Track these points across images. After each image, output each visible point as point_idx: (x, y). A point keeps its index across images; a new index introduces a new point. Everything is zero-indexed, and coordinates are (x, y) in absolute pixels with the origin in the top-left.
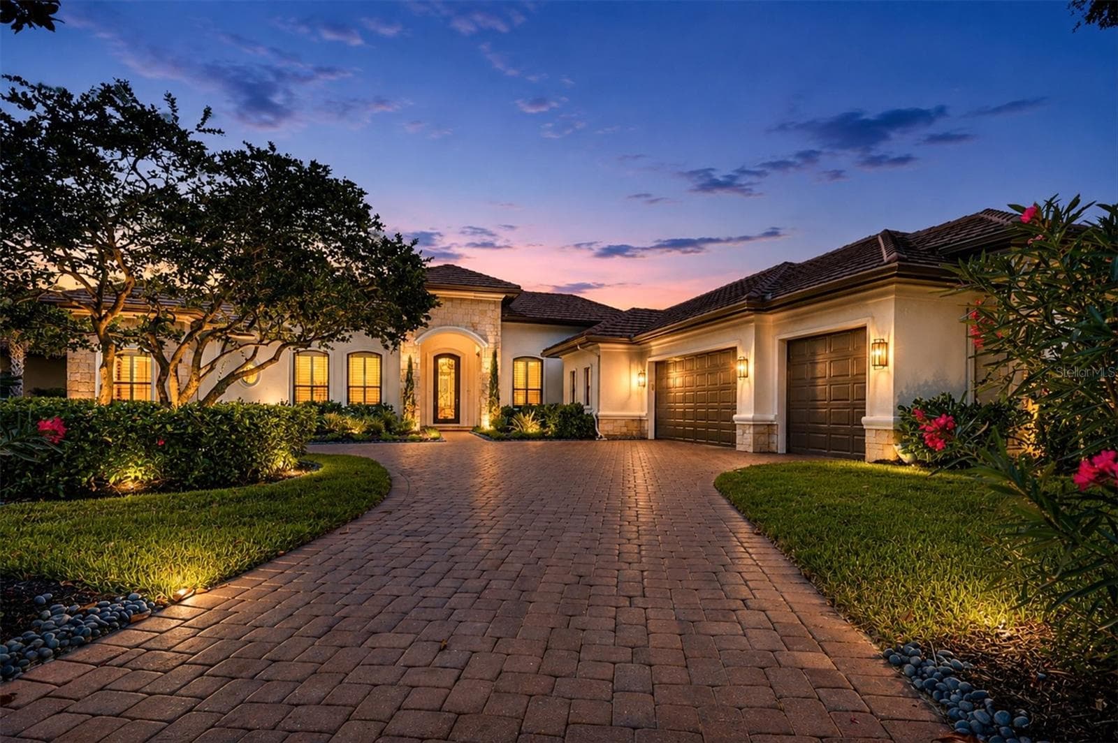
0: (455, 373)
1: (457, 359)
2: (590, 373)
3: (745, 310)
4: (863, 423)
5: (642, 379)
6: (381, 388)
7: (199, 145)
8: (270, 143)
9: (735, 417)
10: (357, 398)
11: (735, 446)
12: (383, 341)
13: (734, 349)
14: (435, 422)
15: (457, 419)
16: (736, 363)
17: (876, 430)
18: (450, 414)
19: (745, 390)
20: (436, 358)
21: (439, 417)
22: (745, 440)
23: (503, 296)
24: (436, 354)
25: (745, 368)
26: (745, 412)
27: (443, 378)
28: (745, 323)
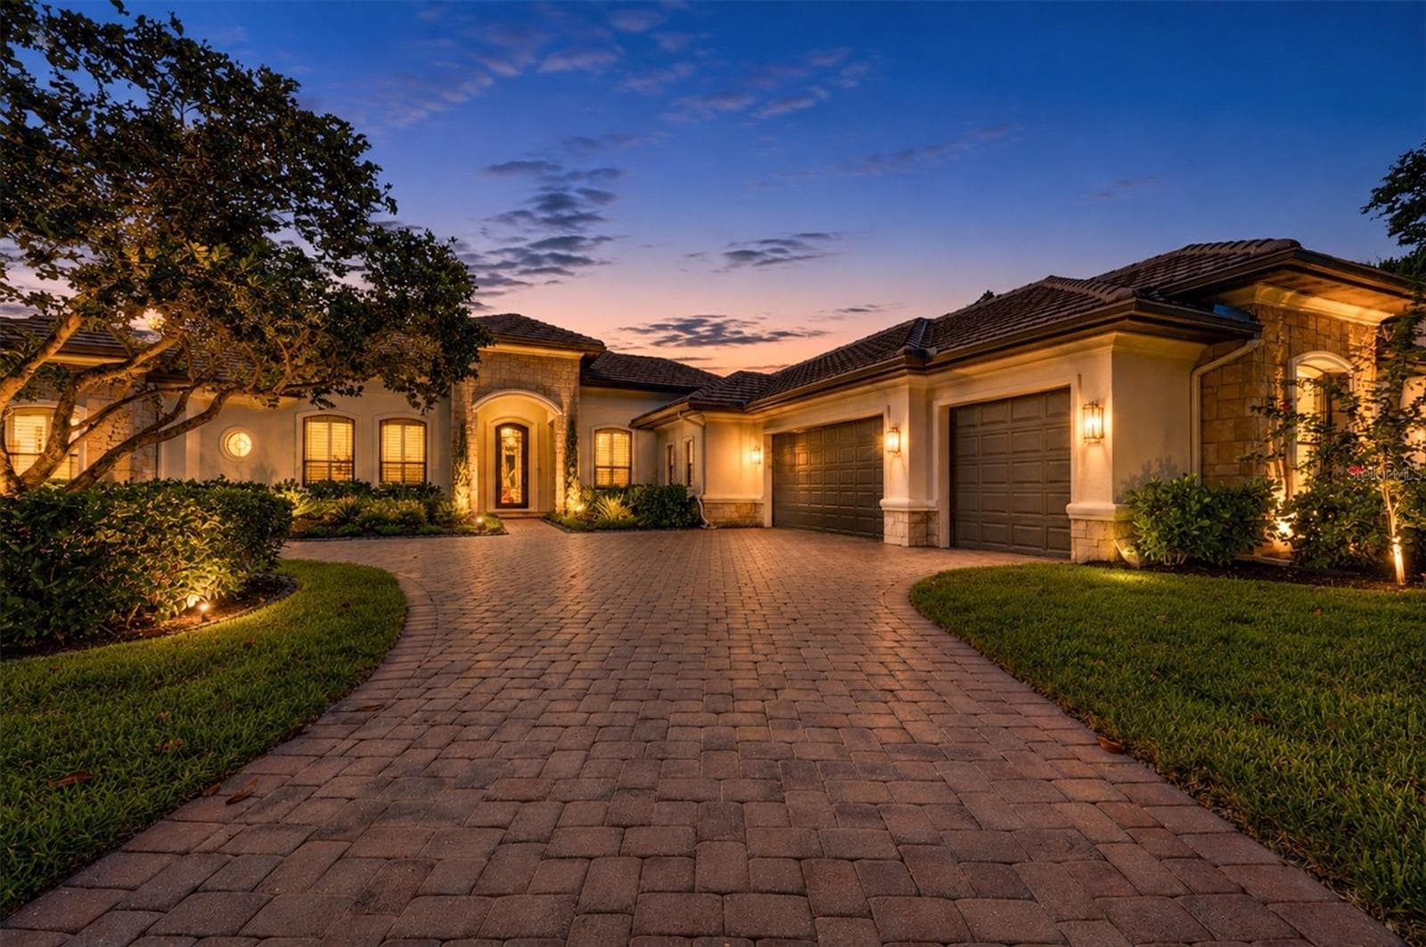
0: (523, 447)
1: (524, 429)
2: (691, 449)
4: (1067, 511)
5: (755, 456)
6: (425, 464)
9: (882, 502)
10: (393, 476)
11: (882, 539)
13: (880, 418)
14: (497, 507)
15: (525, 504)
16: (883, 436)
17: (1087, 521)
18: (516, 497)
19: (896, 469)
20: (498, 429)
21: (503, 501)
22: (897, 530)
23: (582, 354)
24: (498, 423)
25: (895, 443)
26: (897, 494)
27: (508, 453)
28: (895, 386)
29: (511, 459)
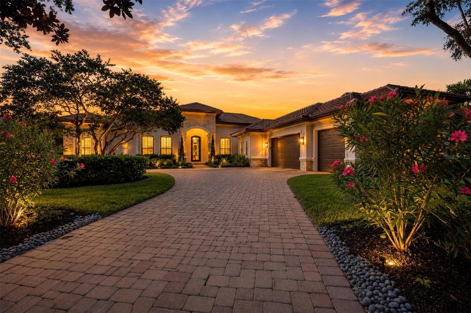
0: (199, 143)
1: (199, 138)
2: (248, 143)
3: (301, 120)
4: (344, 160)
5: (266, 145)
6: (172, 149)
7: (107, 70)
8: (130, 69)
9: (300, 158)
10: (164, 152)
11: (300, 169)
12: (169, 132)
13: (299, 134)
14: (192, 161)
15: (200, 160)
16: (299, 139)
18: (197, 158)
19: (303, 149)
20: (192, 138)
21: (193, 159)
22: (303, 166)
23: (216, 114)
24: (192, 136)
25: (303, 141)
26: (303, 157)
27: (195, 145)
28: (303, 125)
29: (195, 146)
